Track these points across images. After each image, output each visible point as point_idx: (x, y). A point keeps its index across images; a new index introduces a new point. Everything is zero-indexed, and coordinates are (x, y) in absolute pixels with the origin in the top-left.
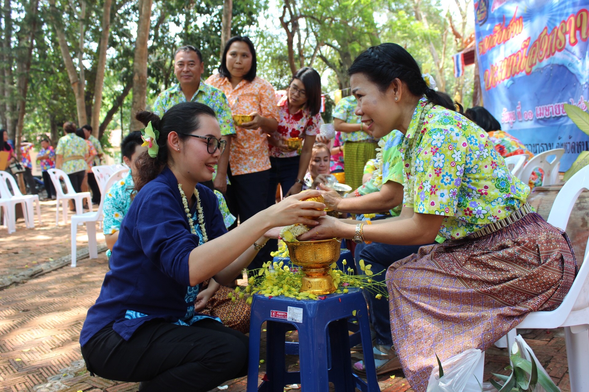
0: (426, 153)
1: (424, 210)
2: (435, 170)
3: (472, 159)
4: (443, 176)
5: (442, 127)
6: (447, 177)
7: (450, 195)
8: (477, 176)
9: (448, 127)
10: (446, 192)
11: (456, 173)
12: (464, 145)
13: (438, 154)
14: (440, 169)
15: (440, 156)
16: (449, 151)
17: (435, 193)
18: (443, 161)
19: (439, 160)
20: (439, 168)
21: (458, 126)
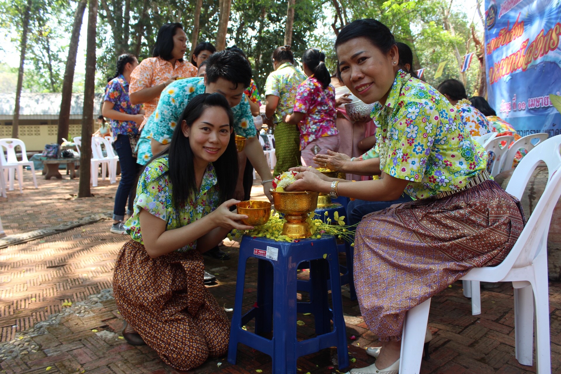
0: (401, 124)
1: (395, 174)
2: (408, 140)
3: (441, 131)
4: (416, 146)
5: (418, 101)
6: (419, 147)
7: (421, 163)
8: (445, 147)
9: (423, 101)
10: (417, 160)
11: (426, 143)
12: (436, 118)
13: (412, 126)
14: (413, 140)
15: (414, 127)
16: (422, 123)
17: (406, 161)
18: (416, 132)
19: (412, 131)
20: (412, 138)
21: (432, 100)
